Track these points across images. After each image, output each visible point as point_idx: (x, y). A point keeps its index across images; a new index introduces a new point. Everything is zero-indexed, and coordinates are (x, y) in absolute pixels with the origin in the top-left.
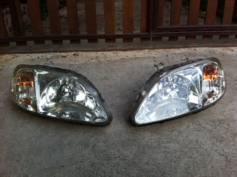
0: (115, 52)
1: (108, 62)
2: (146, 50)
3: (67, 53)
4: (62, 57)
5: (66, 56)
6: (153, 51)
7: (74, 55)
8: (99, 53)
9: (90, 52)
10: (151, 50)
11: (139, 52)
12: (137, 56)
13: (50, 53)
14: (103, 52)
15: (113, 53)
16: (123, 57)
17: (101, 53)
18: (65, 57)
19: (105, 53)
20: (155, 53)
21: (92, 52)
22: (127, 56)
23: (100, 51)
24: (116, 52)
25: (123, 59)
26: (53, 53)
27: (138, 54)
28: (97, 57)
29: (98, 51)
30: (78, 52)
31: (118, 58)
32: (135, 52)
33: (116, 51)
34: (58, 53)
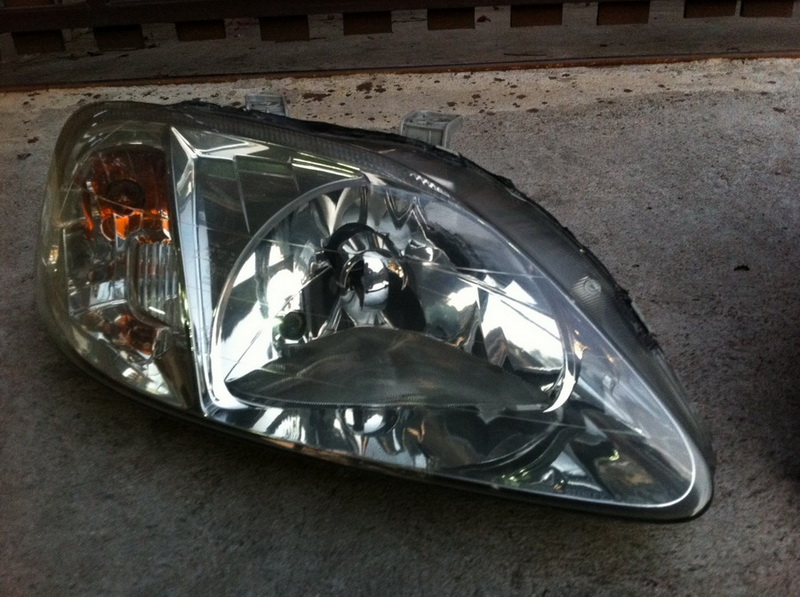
0: (558, 70)
1: (534, 118)
3: (326, 81)
4: (307, 96)
5: (325, 96)
7: (360, 88)
8: (483, 80)
9: (435, 76)
10: (735, 62)
11: (679, 73)
13: (252, 81)
16: (606, 95)
17: (489, 76)
18: (319, 97)
19: (512, 76)
22: (628, 91)
23: (483, 70)
26: (262, 81)
28: (478, 96)
30: (380, 76)
31: (583, 100)
33: (564, 66)
34: (288, 80)
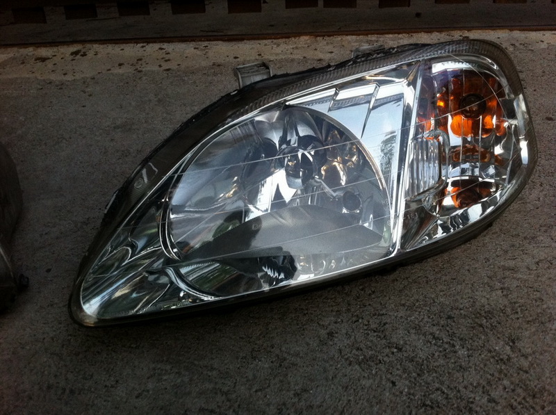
2: (304, 38)
6: (325, 42)
12: (266, 57)
14: (165, 46)
15: (195, 48)
20: (330, 48)
21: (132, 45)
24: (206, 43)
25: (219, 65)
27: (273, 51)
29: (148, 43)
32: (266, 45)
